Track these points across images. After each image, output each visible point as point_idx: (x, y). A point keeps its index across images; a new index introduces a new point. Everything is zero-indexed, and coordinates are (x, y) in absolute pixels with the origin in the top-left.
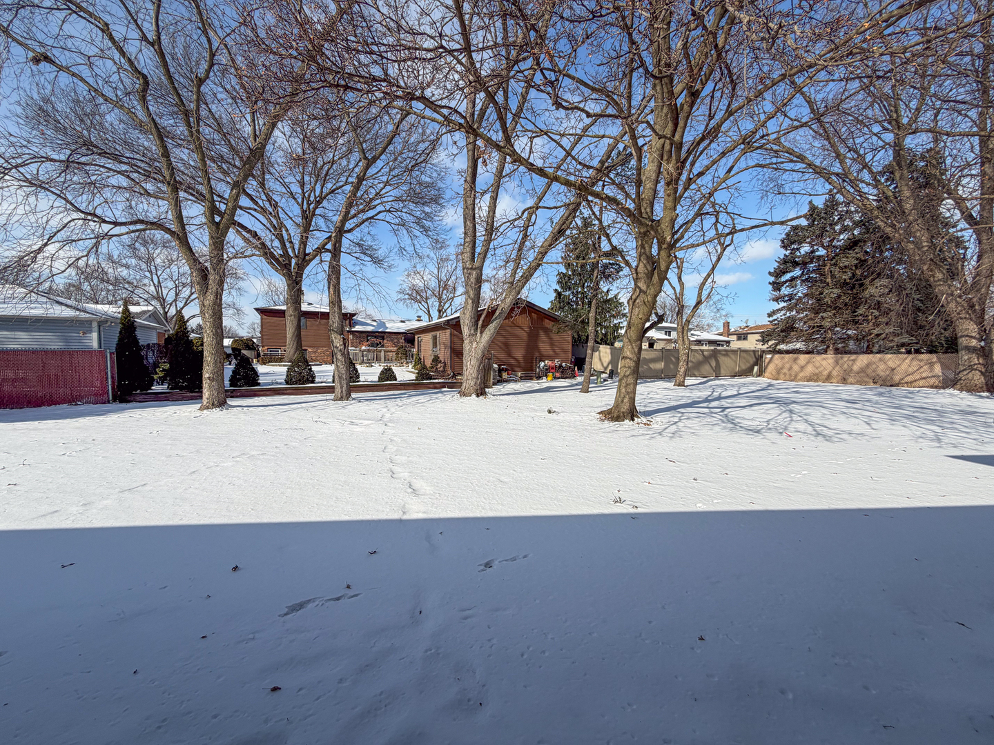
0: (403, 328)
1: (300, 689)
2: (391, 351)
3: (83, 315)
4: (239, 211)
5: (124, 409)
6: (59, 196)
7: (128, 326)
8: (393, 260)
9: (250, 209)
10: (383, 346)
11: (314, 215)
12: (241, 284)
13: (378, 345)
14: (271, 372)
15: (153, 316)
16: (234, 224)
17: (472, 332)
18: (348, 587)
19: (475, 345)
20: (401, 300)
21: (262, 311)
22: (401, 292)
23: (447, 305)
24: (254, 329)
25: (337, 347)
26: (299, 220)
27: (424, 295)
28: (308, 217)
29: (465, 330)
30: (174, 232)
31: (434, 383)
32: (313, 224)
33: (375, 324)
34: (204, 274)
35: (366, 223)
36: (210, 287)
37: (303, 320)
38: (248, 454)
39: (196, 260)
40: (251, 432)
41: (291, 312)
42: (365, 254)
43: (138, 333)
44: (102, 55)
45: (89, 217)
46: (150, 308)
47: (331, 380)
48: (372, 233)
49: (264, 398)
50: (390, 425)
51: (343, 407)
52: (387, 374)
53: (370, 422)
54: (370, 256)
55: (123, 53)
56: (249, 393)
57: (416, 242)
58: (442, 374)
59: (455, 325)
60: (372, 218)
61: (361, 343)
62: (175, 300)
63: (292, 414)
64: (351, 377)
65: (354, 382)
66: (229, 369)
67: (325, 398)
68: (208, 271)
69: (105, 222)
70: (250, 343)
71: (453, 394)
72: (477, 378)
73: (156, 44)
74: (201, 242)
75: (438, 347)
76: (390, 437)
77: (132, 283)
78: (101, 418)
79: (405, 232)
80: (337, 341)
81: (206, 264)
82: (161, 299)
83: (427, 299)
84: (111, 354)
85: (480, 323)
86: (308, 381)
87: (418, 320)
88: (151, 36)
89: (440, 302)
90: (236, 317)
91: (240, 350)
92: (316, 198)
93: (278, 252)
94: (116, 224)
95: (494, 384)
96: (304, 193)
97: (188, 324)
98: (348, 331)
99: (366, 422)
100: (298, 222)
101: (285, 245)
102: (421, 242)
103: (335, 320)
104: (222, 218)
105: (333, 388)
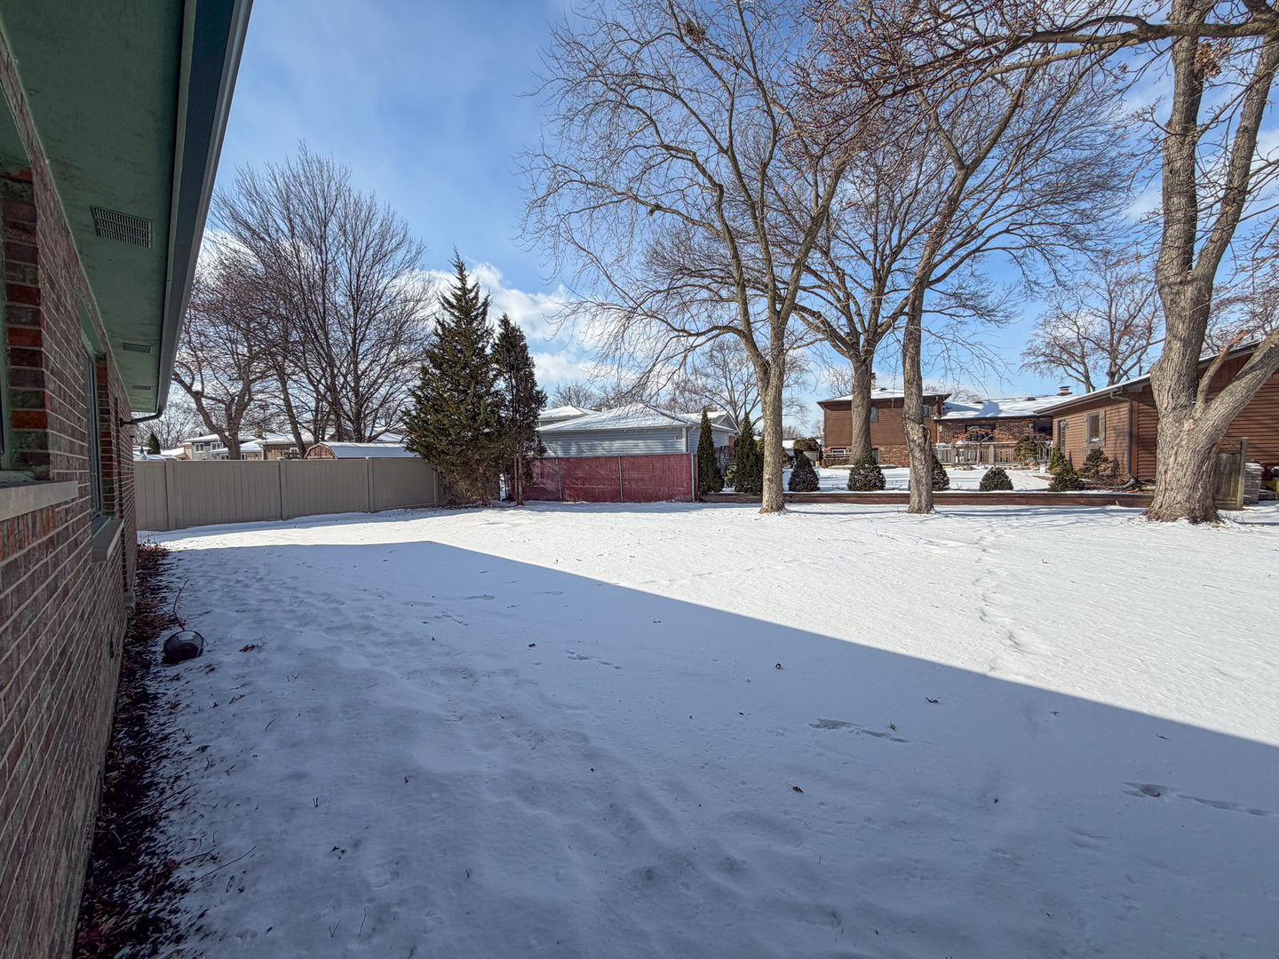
0: (1029, 408)
1: (822, 804)
2: (1008, 446)
3: (676, 423)
4: (800, 293)
5: (701, 508)
6: (663, 320)
7: (706, 428)
8: (1014, 306)
9: (814, 287)
10: (991, 439)
11: (889, 272)
12: (806, 377)
13: (983, 437)
14: (834, 477)
15: (727, 420)
16: (796, 309)
17: (1183, 400)
18: (893, 727)
19: (1187, 425)
20: (1030, 365)
21: (824, 405)
22: (1032, 352)
23: (1130, 362)
24: (819, 428)
25: (914, 441)
26: (870, 284)
27: (1078, 351)
28: (880, 278)
29: (1163, 400)
30: (740, 331)
31: (1088, 496)
32: (888, 283)
33: (980, 407)
34: (765, 368)
35: (968, 261)
36: (771, 382)
37: (874, 410)
38: (799, 561)
39: (759, 355)
40: (806, 540)
41: (858, 401)
42: (965, 306)
43: (714, 436)
44: (693, 183)
45: (681, 334)
46: (725, 413)
47: (907, 487)
48: (977, 273)
49: (823, 505)
50: (992, 551)
51: (921, 522)
52: (997, 480)
53: (962, 544)
54: (973, 308)
55: (704, 172)
56: (806, 499)
57: (1058, 267)
58: (1109, 481)
59: (1141, 394)
60: (978, 250)
61: (955, 436)
62: (745, 403)
63: (853, 524)
64: (934, 483)
65: (940, 490)
66: (788, 472)
67: (896, 509)
68: (769, 365)
69: (690, 335)
70: (812, 443)
71: (1130, 515)
72: (1194, 488)
73: (729, 151)
74: (763, 337)
75: (1102, 435)
76: (988, 567)
77: (712, 391)
78: (686, 514)
79: (1038, 255)
80: (915, 433)
81: (767, 358)
82: (733, 403)
83: (1083, 357)
84: (694, 456)
85: (1205, 382)
86: (875, 487)
87: (1062, 394)
88: (725, 144)
89: (1114, 359)
90: (799, 416)
91: (801, 452)
92: (891, 249)
93: (844, 331)
94: (698, 335)
95: (1248, 502)
96: (876, 247)
97: (755, 427)
98: (936, 421)
99: (953, 544)
100: (869, 287)
101: (852, 320)
102: (1070, 264)
103: (912, 407)
104: (783, 304)
105: (907, 496)
